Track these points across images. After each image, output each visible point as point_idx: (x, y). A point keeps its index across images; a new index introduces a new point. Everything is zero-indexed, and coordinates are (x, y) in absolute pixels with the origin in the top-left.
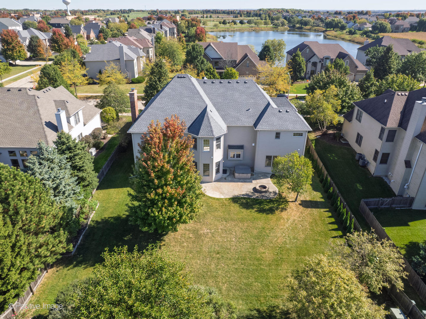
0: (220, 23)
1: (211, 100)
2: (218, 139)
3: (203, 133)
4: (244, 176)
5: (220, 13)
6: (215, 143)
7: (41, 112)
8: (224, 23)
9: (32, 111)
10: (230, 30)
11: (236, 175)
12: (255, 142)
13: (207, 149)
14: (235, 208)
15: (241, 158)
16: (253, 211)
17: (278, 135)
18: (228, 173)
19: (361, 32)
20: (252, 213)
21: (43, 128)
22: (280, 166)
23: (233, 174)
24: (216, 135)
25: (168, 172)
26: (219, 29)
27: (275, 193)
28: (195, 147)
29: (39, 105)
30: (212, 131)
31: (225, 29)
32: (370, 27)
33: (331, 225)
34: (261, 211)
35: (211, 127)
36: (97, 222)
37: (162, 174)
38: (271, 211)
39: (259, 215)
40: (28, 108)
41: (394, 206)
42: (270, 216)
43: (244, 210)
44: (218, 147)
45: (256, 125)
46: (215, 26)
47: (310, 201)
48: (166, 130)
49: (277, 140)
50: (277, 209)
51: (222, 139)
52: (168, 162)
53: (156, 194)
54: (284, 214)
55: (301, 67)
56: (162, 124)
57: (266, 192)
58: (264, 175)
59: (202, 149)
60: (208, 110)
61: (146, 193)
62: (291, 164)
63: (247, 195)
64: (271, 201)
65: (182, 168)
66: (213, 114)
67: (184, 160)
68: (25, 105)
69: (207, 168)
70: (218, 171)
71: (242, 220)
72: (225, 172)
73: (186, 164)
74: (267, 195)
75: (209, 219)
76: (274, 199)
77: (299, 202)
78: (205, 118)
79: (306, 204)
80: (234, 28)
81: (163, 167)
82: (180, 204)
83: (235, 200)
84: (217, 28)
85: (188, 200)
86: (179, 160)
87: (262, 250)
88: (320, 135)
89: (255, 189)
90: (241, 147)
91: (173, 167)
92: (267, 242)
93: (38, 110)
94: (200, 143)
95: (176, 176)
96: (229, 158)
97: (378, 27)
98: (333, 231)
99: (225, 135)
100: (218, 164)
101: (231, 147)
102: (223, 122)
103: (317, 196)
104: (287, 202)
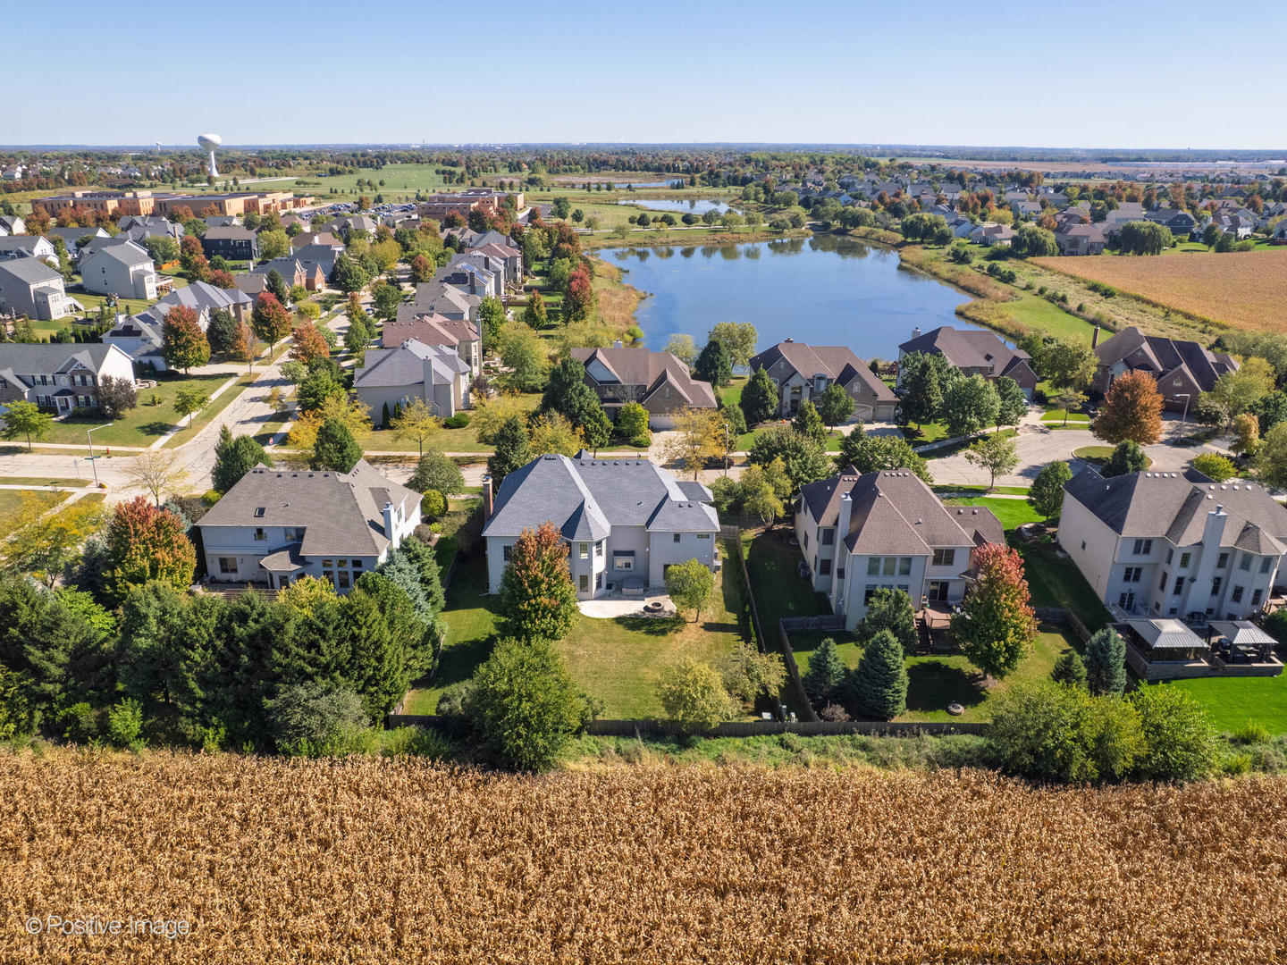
1: (590, 489)
2: (599, 544)
3: (579, 538)
4: (635, 591)
6: (594, 549)
7: (361, 507)
8: (642, 221)
9: (348, 506)
10: (658, 240)
11: (624, 590)
12: (648, 546)
13: (584, 556)
14: (620, 629)
15: (632, 568)
16: (641, 632)
17: (677, 537)
18: (613, 589)
19: (988, 250)
20: (639, 635)
21: (368, 530)
22: (673, 578)
23: (619, 589)
24: (596, 540)
25: (543, 581)
26: (628, 239)
27: (671, 613)
28: (570, 555)
29: (356, 496)
30: (590, 534)
31: (644, 241)
32: (1006, 239)
34: (649, 632)
35: (589, 528)
36: (450, 647)
37: (536, 583)
38: (663, 632)
39: (647, 637)
40: (342, 502)
41: (824, 627)
42: (660, 637)
43: (630, 632)
44: (599, 553)
45: (648, 524)
46: (618, 230)
47: (718, 624)
48: (540, 537)
49: (677, 544)
50: (671, 630)
51: (604, 543)
52: (542, 571)
53: (529, 605)
54: (678, 636)
55: (766, 398)
56: (535, 531)
57: (659, 611)
58: (661, 591)
59: (579, 556)
60: (586, 506)
61: (517, 604)
62: (685, 574)
63: (635, 614)
64: (664, 621)
65: (556, 577)
66: (594, 513)
67: (558, 569)
68: (337, 497)
69: (584, 581)
70: (599, 585)
71: (625, 642)
72: (609, 586)
73: (560, 573)
74: (661, 614)
75: (587, 640)
76: (669, 619)
77: (702, 624)
78: (582, 517)
79: (709, 627)
80: (668, 235)
81: (536, 576)
82: (555, 617)
83: (620, 620)
84: (624, 237)
85: (563, 612)
86: (553, 569)
87: (645, 670)
88: (761, 533)
89: (646, 608)
90: (631, 553)
91: (547, 576)
92: (652, 663)
93: (357, 504)
94: (576, 549)
95: (550, 586)
96: (615, 568)
97: (1025, 240)
99: (608, 539)
100: (599, 577)
101: (617, 553)
102: (606, 521)
103: (731, 618)
104: (685, 622)
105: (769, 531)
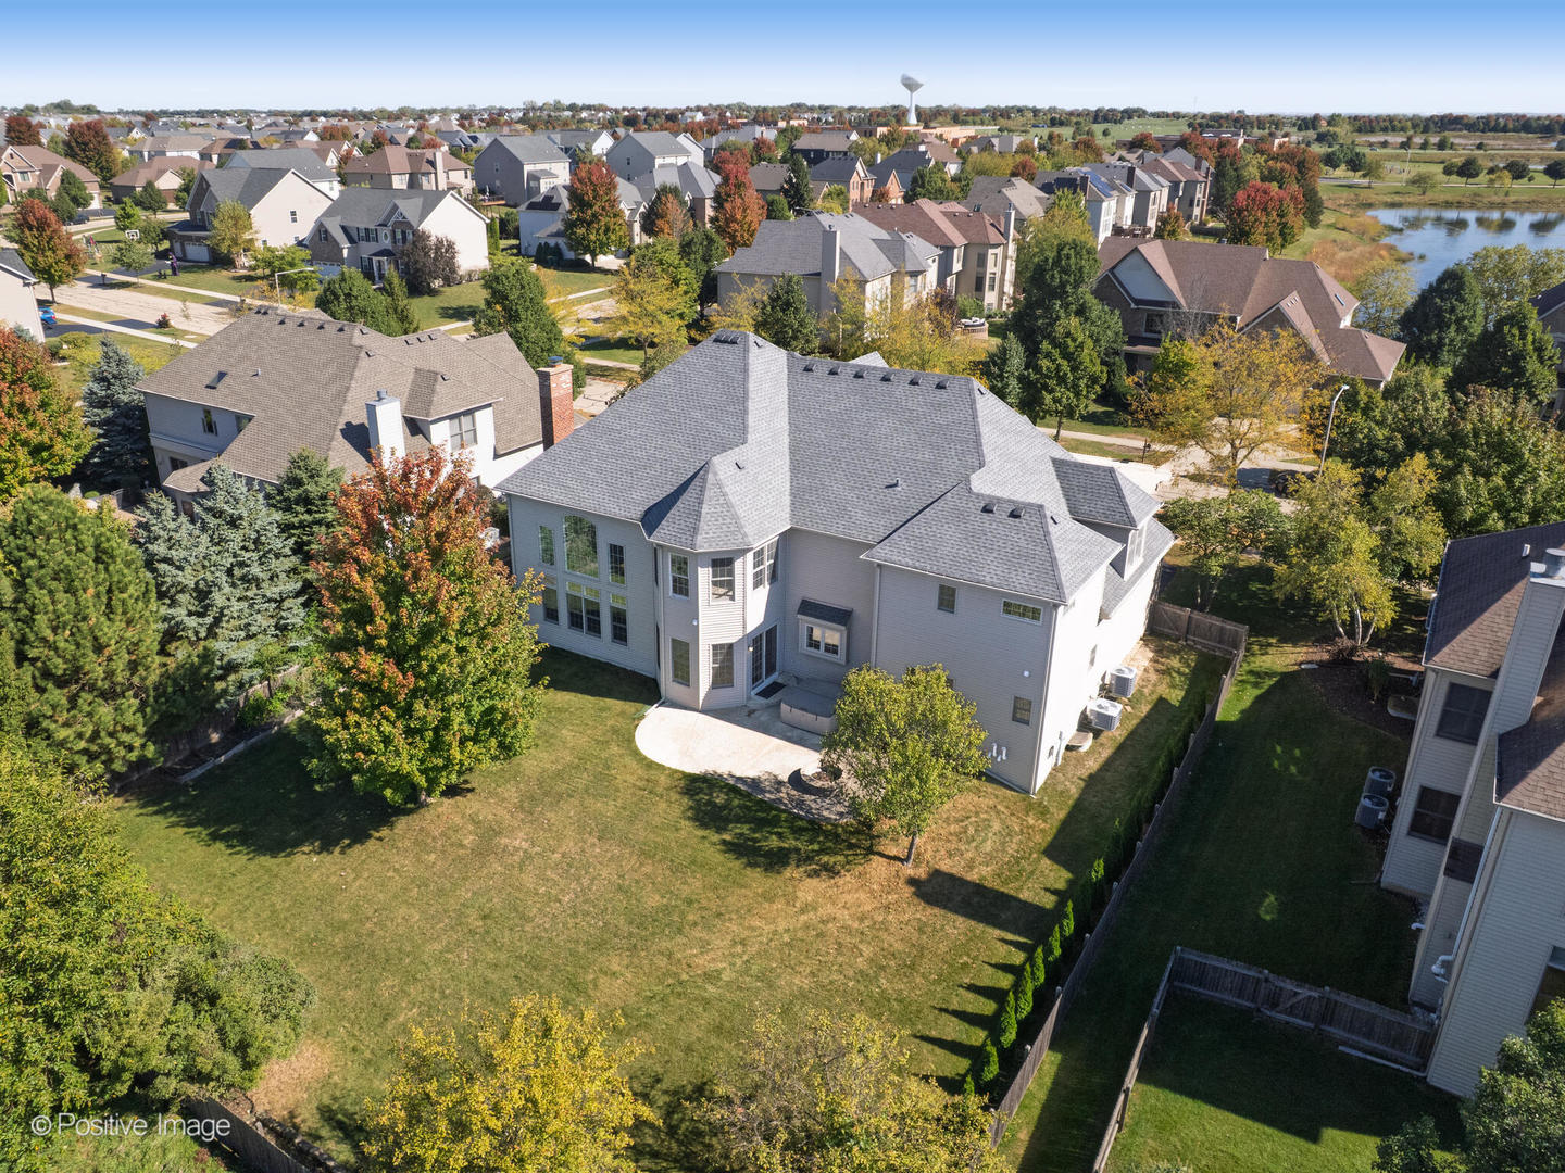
0: (1448, 171)
4: (807, 719)
5: (1505, 129)
7: (351, 394)
8: (1467, 170)
10: (1485, 201)
15: (841, 658)
16: (716, 838)
17: (947, 598)
18: (774, 698)
20: (703, 844)
26: (1430, 195)
29: (357, 374)
31: (1458, 198)
33: (970, 996)
34: (739, 850)
38: (778, 860)
39: (720, 858)
42: (754, 875)
43: (689, 826)
46: (1413, 182)
47: (979, 889)
50: (806, 861)
54: (814, 888)
63: (753, 782)
72: (770, 688)
74: (819, 804)
76: (830, 827)
77: (920, 872)
80: (1507, 194)
84: (1424, 193)
87: (616, 964)
88: (1317, 663)
90: (840, 616)
93: (347, 389)
96: (781, 645)
98: (954, 1019)
100: (724, 653)
104: (870, 851)
105: (1342, 661)
